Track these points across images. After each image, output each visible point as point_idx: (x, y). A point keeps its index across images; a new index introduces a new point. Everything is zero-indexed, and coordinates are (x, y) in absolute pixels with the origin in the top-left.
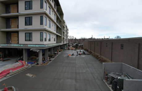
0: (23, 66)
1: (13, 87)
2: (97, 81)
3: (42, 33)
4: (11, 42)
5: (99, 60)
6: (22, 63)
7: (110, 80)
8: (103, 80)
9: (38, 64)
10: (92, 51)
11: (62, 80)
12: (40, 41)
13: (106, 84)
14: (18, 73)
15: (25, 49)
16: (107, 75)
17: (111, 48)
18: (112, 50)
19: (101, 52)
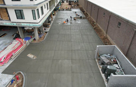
0: (22, 44)
1: (21, 72)
2: (90, 61)
3: (33, 11)
4: (2, 18)
5: (95, 29)
6: (20, 41)
7: (101, 62)
8: (95, 60)
9: (35, 39)
10: (88, 13)
11: (60, 61)
12: (34, 19)
13: (98, 64)
14: (19, 54)
15: (19, 27)
16: (99, 56)
17: (108, 21)
18: (108, 23)
19: (97, 18)
